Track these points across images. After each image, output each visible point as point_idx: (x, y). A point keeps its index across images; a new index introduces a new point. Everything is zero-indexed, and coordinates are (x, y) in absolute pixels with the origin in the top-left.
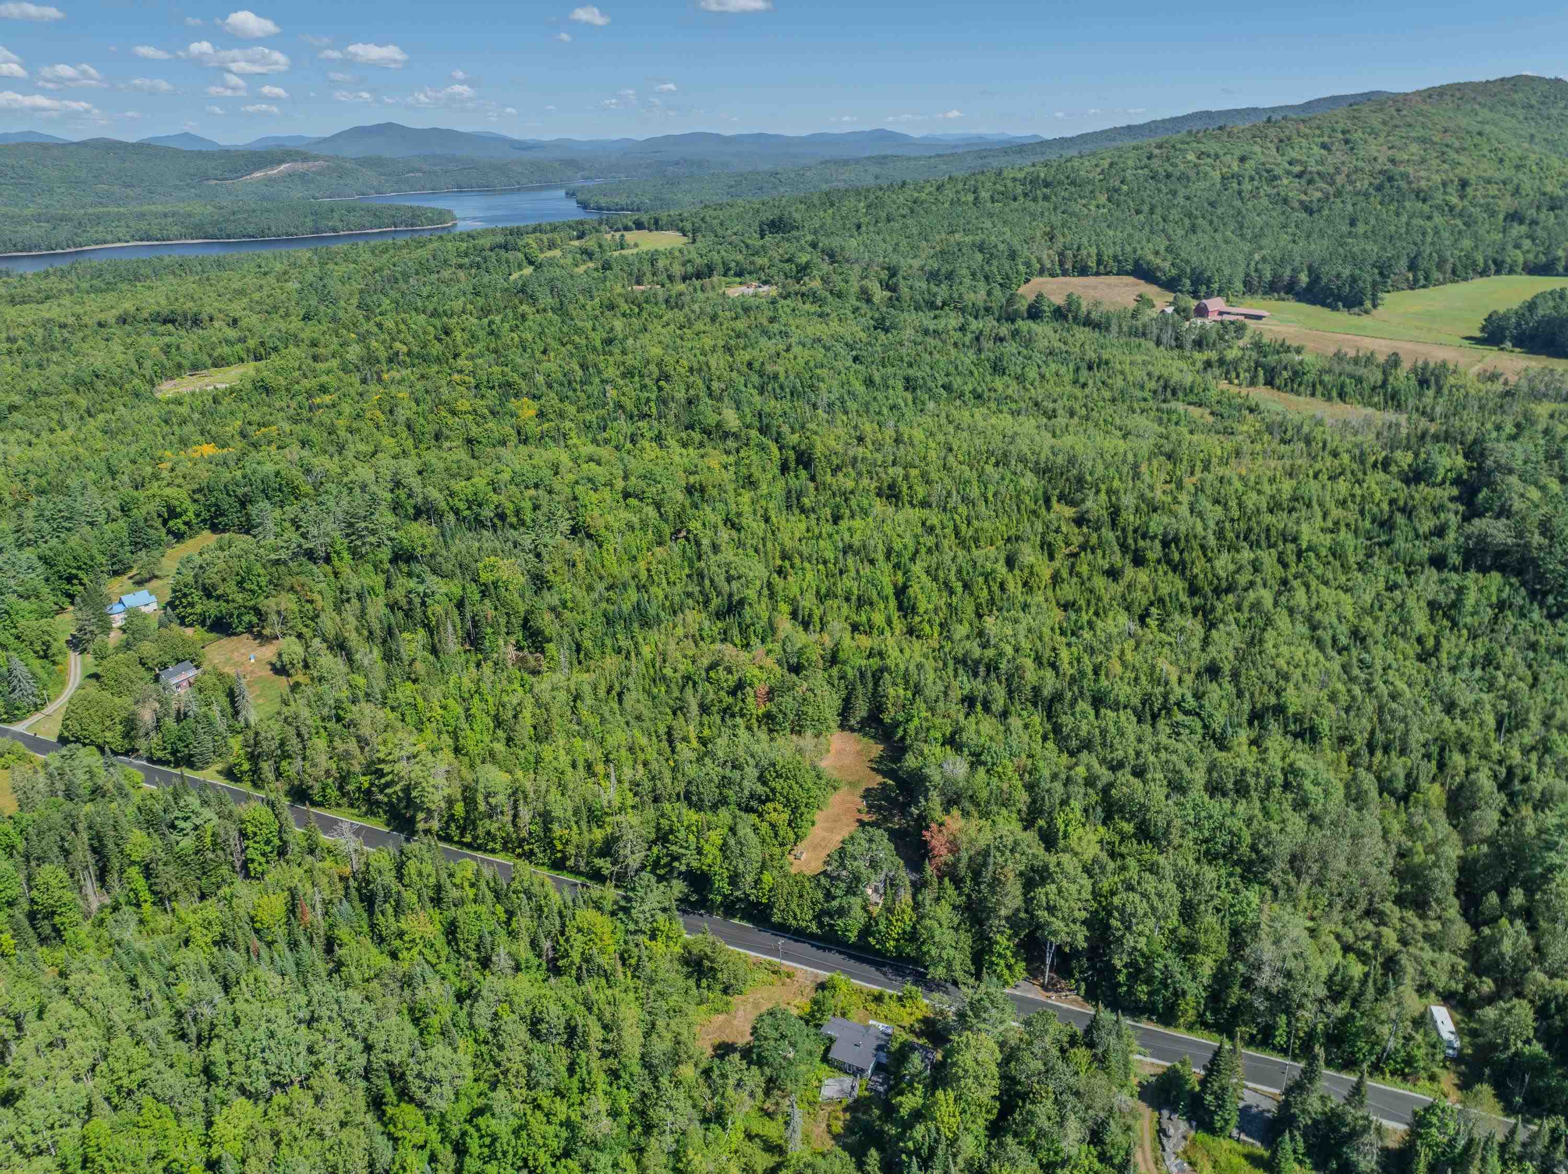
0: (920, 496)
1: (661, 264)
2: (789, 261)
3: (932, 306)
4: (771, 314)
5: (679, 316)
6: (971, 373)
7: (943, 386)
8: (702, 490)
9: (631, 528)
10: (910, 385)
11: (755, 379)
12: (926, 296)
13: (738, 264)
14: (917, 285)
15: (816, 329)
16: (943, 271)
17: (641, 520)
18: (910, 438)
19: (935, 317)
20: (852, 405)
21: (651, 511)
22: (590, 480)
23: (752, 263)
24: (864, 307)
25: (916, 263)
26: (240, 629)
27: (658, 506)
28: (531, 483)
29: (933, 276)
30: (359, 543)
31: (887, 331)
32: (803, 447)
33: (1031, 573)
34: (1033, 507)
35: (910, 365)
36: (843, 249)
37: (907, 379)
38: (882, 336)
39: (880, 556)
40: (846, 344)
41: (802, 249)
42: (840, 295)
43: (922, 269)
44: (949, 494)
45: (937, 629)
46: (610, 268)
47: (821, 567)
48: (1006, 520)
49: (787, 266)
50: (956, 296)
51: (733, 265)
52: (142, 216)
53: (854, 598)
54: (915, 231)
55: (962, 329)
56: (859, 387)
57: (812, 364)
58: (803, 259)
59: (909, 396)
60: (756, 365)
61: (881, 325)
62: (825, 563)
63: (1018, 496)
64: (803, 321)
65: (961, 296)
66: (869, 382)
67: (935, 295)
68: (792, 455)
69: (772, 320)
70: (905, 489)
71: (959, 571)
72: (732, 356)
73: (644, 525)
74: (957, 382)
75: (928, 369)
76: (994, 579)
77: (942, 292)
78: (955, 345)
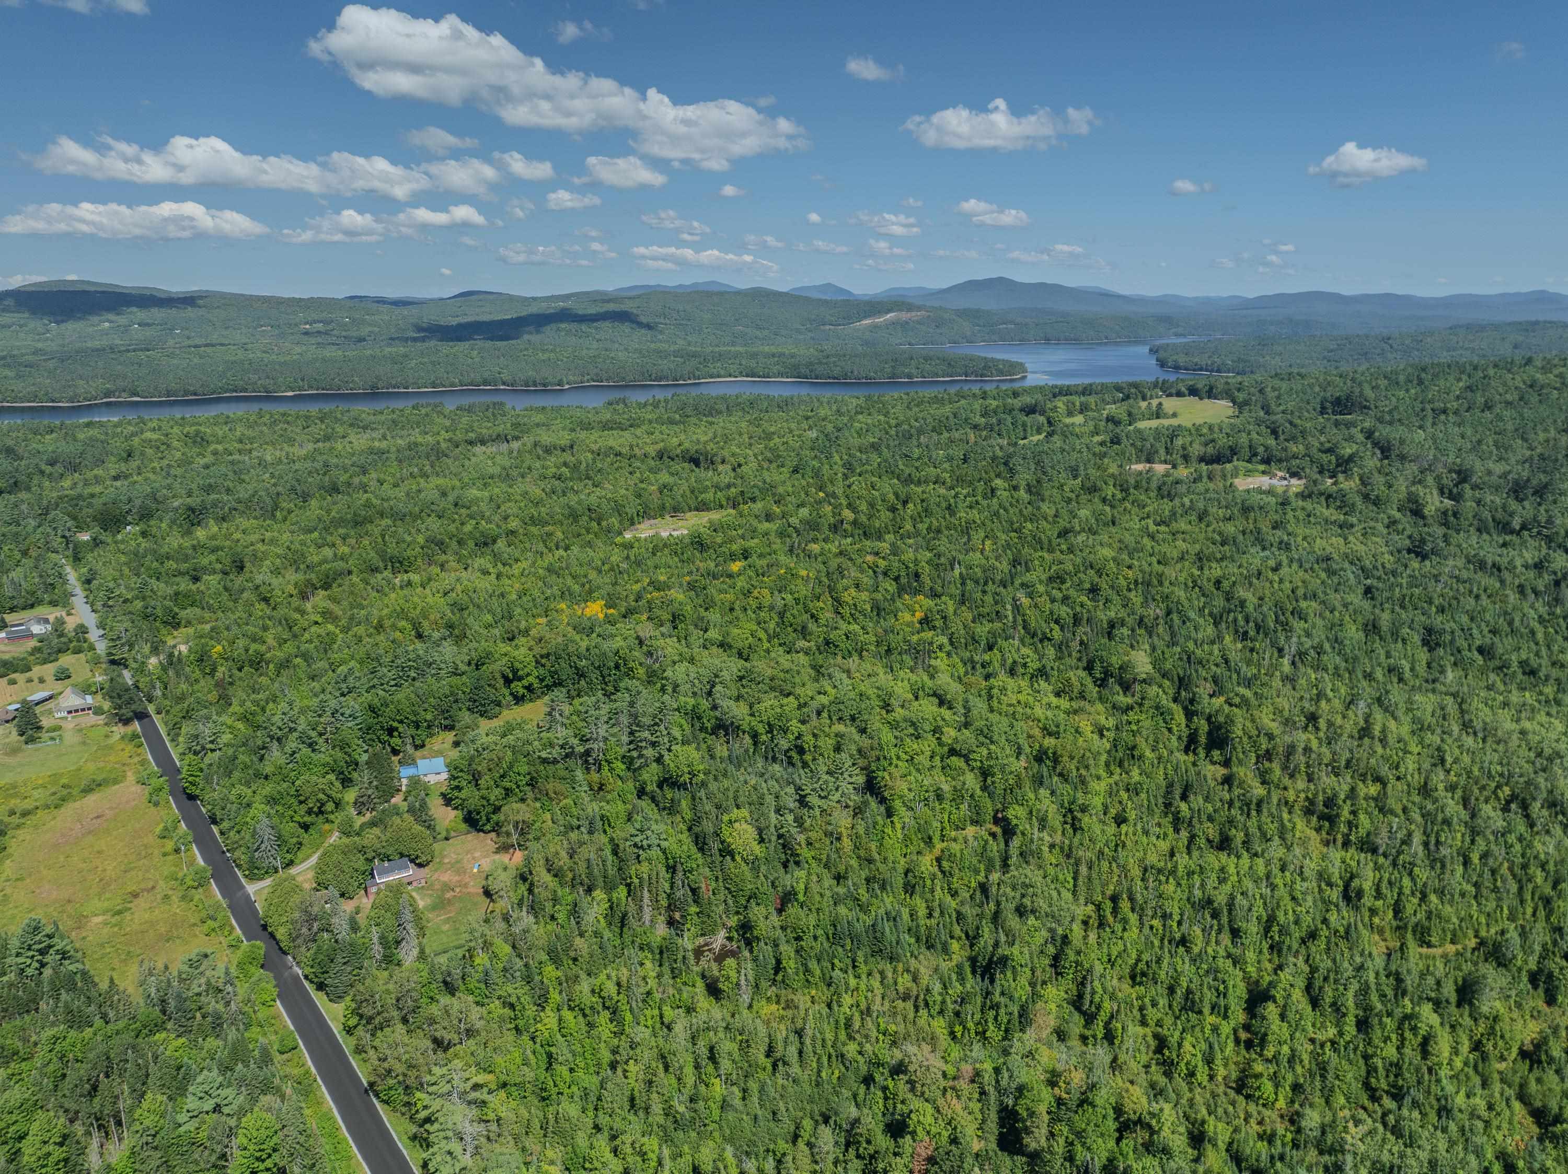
0: (1362, 832)
1: (1179, 442)
2: (1329, 451)
3: (1504, 527)
4: (1277, 517)
5: (1166, 506)
6: (1533, 633)
7: (1481, 650)
8: (1056, 760)
9: (939, 797)
10: (1431, 639)
11: (1219, 602)
12: (1499, 515)
13: (1267, 448)
14: (1488, 498)
15: (1332, 544)
16: (1534, 482)
17: (955, 789)
18: (1383, 731)
19: (1504, 545)
20: (1332, 659)
21: (971, 780)
22: (913, 724)
23: (1285, 450)
24: (1406, 522)
25: (1499, 468)
26: (488, 827)
27: (985, 773)
28: (846, 715)
29: (1517, 491)
30: (635, 754)
31: (1424, 557)
32: (1221, 719)
33: (1491, 1032)
34: (1548, 890)
35: (1441, 610)
36: (1402, 442)
37: (1429, 630)
38: (1415, 564)
39: (1253, 928)
40: (1363, 569)
41: (1350, 439)
42: (1377, 502)
43: (1504, 475)
44: (1407, 841)
45: (1286, 1091)
46: (1119, 443)
47: (1156, 923)
48: (1491, 906)
49: (1325, 458)
50: (1543, 518)
51: (1261, 450)
52: (754, 356)
53: (1179, 992)
54: (1510, 426)
55: (1539, 566)
56: (1353, 633)
57: (1300, 592)
58: (1348, 450)
59: (1423, 656)
60: (1226, 584)
61: (1418, 550)
62: (1165, 916)
63: (1525, 867)
64: (1314, 531)
65: (1550, 521)
66: (1371, 628)
67: (1511, 515)
68: (1204, 727)
69: (1276, 526)
70: (1345, 814)
71: (1364, 991)
72: (1201, 568)
73: (958, 796)
74: (1503, 645)
75: (1465, 619)
76: (1414, 1029)
77: (1522, 512)
78: (1521, 589)
